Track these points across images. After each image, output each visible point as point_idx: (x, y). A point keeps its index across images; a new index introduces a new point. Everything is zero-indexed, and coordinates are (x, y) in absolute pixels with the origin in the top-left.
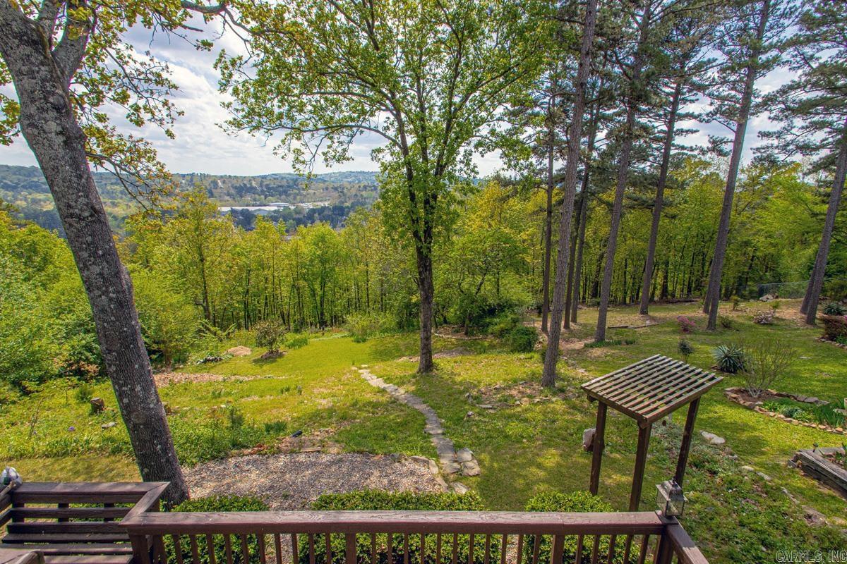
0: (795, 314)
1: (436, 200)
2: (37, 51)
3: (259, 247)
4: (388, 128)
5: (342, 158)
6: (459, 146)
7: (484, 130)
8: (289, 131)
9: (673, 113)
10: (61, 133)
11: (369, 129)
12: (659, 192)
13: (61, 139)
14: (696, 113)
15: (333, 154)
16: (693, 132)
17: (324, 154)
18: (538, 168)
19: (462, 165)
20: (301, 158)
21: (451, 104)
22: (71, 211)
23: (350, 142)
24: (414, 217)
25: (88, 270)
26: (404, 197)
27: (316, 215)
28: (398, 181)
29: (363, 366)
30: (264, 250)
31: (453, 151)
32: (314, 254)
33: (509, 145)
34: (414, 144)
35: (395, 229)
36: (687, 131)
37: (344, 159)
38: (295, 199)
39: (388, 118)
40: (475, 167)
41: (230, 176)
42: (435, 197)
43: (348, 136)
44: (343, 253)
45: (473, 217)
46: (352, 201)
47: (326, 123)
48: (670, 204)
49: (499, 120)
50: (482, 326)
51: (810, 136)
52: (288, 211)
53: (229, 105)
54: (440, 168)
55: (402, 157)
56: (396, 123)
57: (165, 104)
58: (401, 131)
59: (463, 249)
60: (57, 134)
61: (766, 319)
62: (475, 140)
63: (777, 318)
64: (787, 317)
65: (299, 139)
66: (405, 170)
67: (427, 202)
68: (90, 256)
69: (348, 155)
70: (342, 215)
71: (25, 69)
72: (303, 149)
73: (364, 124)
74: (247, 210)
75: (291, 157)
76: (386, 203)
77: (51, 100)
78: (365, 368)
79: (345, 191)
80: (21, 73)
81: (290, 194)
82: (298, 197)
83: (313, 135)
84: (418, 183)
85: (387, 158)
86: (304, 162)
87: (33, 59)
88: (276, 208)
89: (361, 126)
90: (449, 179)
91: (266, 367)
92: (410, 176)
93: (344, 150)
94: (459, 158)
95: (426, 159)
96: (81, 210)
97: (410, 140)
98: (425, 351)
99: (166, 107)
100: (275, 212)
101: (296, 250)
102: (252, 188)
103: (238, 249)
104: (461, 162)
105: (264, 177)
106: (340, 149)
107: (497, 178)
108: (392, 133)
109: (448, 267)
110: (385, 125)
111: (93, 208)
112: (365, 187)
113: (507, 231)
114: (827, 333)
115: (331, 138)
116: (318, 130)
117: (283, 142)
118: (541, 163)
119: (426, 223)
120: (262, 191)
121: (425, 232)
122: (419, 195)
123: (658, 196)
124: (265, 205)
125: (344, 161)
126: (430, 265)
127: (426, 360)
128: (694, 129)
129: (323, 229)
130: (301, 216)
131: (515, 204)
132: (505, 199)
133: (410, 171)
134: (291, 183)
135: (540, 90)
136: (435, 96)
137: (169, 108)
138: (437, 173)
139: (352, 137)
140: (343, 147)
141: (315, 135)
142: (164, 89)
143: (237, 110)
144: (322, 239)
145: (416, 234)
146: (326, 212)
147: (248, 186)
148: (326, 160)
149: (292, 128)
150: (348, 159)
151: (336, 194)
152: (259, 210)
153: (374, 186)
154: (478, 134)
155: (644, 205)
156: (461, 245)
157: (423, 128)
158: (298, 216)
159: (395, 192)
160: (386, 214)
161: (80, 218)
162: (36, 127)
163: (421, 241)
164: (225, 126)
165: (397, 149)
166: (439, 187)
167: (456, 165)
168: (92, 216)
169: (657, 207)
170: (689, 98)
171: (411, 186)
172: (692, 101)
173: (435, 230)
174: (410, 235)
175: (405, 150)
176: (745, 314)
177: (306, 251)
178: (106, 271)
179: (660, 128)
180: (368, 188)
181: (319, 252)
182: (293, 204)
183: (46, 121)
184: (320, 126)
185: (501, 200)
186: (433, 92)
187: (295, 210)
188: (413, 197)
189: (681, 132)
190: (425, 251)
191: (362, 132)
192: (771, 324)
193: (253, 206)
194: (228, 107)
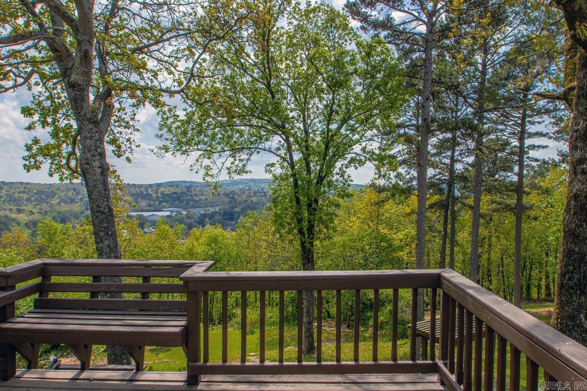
1: (317, 204)
2: (96, 127)
3: (157, 247)
4: (279, 149)
6: (335, 162)
7: (357, 148)
8: (202, 152)
9: (523, 132)
10: (100, 167)
11: (265, 150)
12: (518, 197)
13: (100, 170)
14: (544, 132)
15: (235, 168)
16: (544, 147)
17: (228, 169)
18: (407, 177)
19: (338, 176)
20: (210, 173)
21: (329, 130)
22: (99, 209)
23: (248, 159)
24: (299, 217)
25: (103, 243)
26: (291, 201)
27: (207, 220)
28: (287, 189)
29: (251, 354)
30: (162, 250)
31: (331, 166)
32: (207, 254)
33: (382, 160)
34: (300, 160)
35: (283, 227)
36: (539, 147)
37: (243, 172)
38: (187, 204)
39: (280, 142)
40: (349, 177)
41: (128, 184)
42: (316, 201)
43: (247, 154)
44: (234, 253)
45: (354, 219)
46: (242, 206)
47: (231, 146)
48: (531, 208)
49: (370, 140)
50: (364, 319)
52: (180, 216)
53: (161, 136)
54: (320, 179)
55: (290, 169)
56: (285, 145)
57: (128, 140)
58: (289, 149)
59: (343, 246)
60: (99, 168)
62: (349, 157)
65: (209, 158)
66: (291, 180)
67: (310, 205)
68: (105, 235)
69: (247, 169)
70: (232, 220)
71: (89, 135)
72: (212, 165)
73: (260, 146)
74: (142, 215)
75: (203, 171)
76: (276, 206)
77: (99, 150)
78: (253, 356)
79: (236, 196)
80: (87, 138)
81: (183, 200)
82: (191, 203)
83: (220, 155)
84: (302, 190)
85: (278, 171)
86: (212, 176)
87: (93, 131)
88: (168, 213)
89: (256, 148)
90: (329, 187)
92: (296, 185)
93: (244, 166)
94: (337, 170)
95: (309, 171)
96: (104, 208)
97: (297, 156)
98: (307, 334)
99: (129, 142)
100: (168, 217)
101: (191, 250)
102: (148, 195)
103: (137, 250)
104: (338, 174)
105: (159, 185)
106: (240, 165)
107: (373, 185)
108: (282, 152)
109: (331, 262)
110: (278, 146)
111: (110, 208)
112: (255, 193)
113: (385, 231)
115: (234, 157)
116: (224, 151)
117: (197, 161)
118: (409, 173)
119: (309, 222)
120: (158, 197)
121: (308, 229)
122: (303, 199)
123: (518, 201)
124: (159, 211)
125: (243, 174)
126: (312, 258)
127: (309, 344)
128: (544, 145)
129: (216, 231)
130: (192, 221)
131: (391, 208)
132: (380, 203)
133: (296, 181)
134: (185, 190)
135: (407, 116)
136: (317, 124)
137: (130, 143)
138: (317, 183)
139: (251, 155)
140: (243, 163)
141: (222, 155)
142: (129, 131)
143: (167, 139)
144: (214, 240)
145: (301, 231)
146: (217, 217)
147: (145, 193)
148: (229, 173)
149: (205, 151)
150: (247, 172)
151: (227, 199)
152: (153, 215)
153: (264, 192)
154: (352, 152)
155: (508, 208)
156: (341, 243)
157: (307, 148)
158: (189, 221)
159: (284, 197)
160: (276, 215)
161: (103, 213)
162: (89, 164)
163: (304, 237)
164: (156, 150)
165: (286, 164)
166: (319, 194)
167: (333, 177)
168: (109, 212)
169: (519, 210)
170: (536, 120)
171: (296, 193)
172: (539, 123)
173: (316, 229)
174: (296, 231)
175: (292, 165)
177: (199, 251)
178: (111, 244)
179: (513, 144)
180: (258, 194)
181: (212, 252)
182: (185, 209)
183: (94, 161)
184: (226, 149)
185: (376, 204)
186: (316, 120)
187: (186, 215)
188: (298, 201)
189: (533, 147)
190: (308, 245)
191: (258, 152)
193: (147, 211)
194: (160, 137)
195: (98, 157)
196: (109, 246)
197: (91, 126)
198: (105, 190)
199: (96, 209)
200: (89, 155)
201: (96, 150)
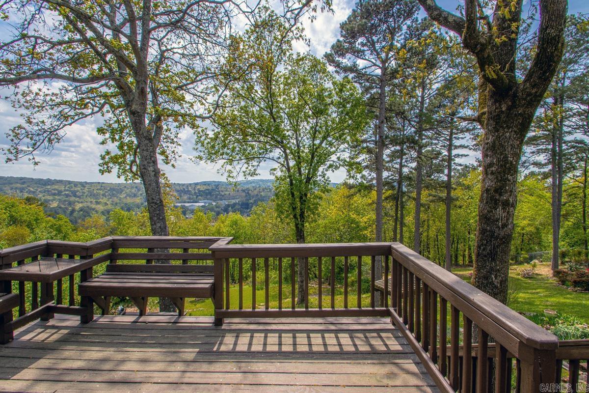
0: (549, 271)
1: (306, 197)
2: (150, 142)
3: (195, 228)
4: (279, 158)
5: (253, 174)
6: (319, 167)
7: (334, 158)
8: (226, 161)
9: (451, 145)
10: (154, 171)
11: (269, 158)
12: (448, 191)
14: (466, 145)
15: (249, 172)
16: (466, 156)
17: (244, 172)
18: (369, 178)
19: (321, 177)
20: (231, 175)
21: (314, 145)
22: (153, 201)
23: (258, 165)
24: (294, 207)
25: (156, 225)
26: (288, 195)
27: (230, 208)
28: (285, 186)
30: (198, 230)
31: (316, 170)
32: (230, 232)
33: (352, 165)
34: (294, 166)
35: (282, 213)
36: (462, 155)
38: (216, 197)
39: (280, 153)
40: (328, 178)
42: (306, 195)
43: (257, 162)
44: (249, 232)
45: (333, 207)
46: (254, 199)
47: (246, 156)
48: (457, 199)
49: (343, 151)
50: (340, 279)
51: (537, 158)
52: (211, 206)
53: (197, 149)
54: (308, 179)
55: (287, 172)
56: (284, 155)
58: (286, 158)
59: (325, 227)
60: (152, 171)
61: (528, 274)
62: (328, 163)
63: (537, 274)
64: (543, 273)
65: (231, 165)
66: (288, 180)
67: (301, 198)
68: (157, 219)
69: (257, 172)
70: (247, 209)
72: (232, 170)
73: (266, 156)
74: (184, 205)
75: (226, 174)
76: (278, 198)
78: (263, 305)
79: (250, 192)
80: (144, 150)
81: (213, 195)
82: (219, 197)
83: (238, 163)
84: (296, 187)
85: (279, 174)
86: (233, 177)
87: (148, 145)
88: (203, 204)
89: (264, 158)
90: (314, 185)
91: (198, 305)
92: (291, 184)
93: (255, 170)
94: (320, 173)
95: (300, 174)
96: (157, 200)
97: (292, 163)
98: (300, 290)
99: (173, 154)
100: (202, 206)
101: (219, 230)
102: (189, 191)
103: (181, 230)
105: (196, 184)
106: (252, 169)
107: (345, 184)
108: (282, 160)
109: (316, 238)
110: (278, 156)
111: (161, 200)
112: (263, 190)
113: (354, 216)
114: (560, 281)
115: (248, 164)
116: (241, 160)
117: (222, 166)
118: (370, 175)
119: (301, 210)
120: (195, 193)
121: (300, 215)
122: (297, 194)
123: (447, 194)
124: (196, 202)
125: (255, 176)
126: (304, 235)
127: (301, 296)
128: (466, 154)
129: (236, 217)
130: (220, 209)
131: (358, 200)
132: (350, 197)
133: (291, 181)
134: (214, 187)
135: (368, 134)
136: (306, 140)
137: (175, 154)
138: (306, 182)
139: (260, 163)
140: (254, 168)
141: (240, 163)
142: (174, 146)
143: (201, 151)
144: (235, 223)
145: (295, 216)
146: (237, 207)
147: (186, 189)
148: (245, 175)
149: (228, 159)
150: (257, 175)
151: (244, 194)
152: (192, 205)
153: (270, 189)
154: (330, 160)
155: (441, 199)
156: (324, 224)
157: (299, 157)
158: (217, 209)
159: (284, 192)
160: (278, 205)
161: (156, 204)
162: (146, 169)
163: (298, 220)
164: (193, 159)
165: (284, 169)
166: (308, 190)
167: (317, 178)
168: (160, 203)
169: (449, 201)
170: (460, 137)
171: (292, 189)
172: (462, 138)
173: (306, 214)
174: (292, 216)
175: (288, 169)
176: (515, 271)
177: (225, 230)
179: (444, 154)
180: (265, 190)
181: (233, 232)
182: (214, 201)
183: (150, 167)
184: (242, 158)
185: (348, 197)
186: (305, 138)
187: (215, 205)
188: (293, 195)
189: (458, 156)
190: (300, 226)
191: (265, 161)
192: (532, 278)
193: (188, 203)
195: (152, 164)
196: (160, 227)
197: (147, 142)
198: (158, 188)
199: (151, 201)
200: (145, 163)
201: (151, 159)
